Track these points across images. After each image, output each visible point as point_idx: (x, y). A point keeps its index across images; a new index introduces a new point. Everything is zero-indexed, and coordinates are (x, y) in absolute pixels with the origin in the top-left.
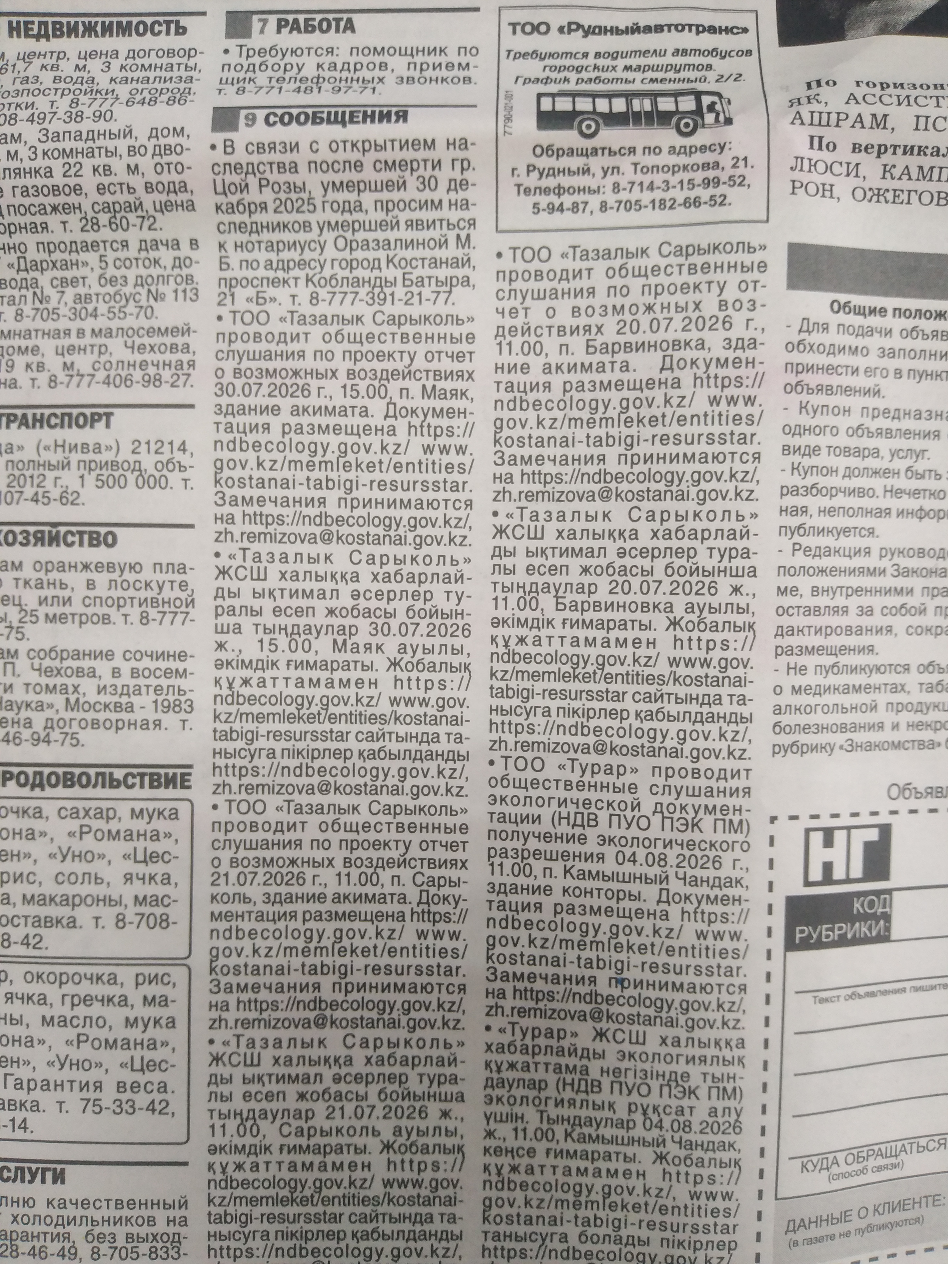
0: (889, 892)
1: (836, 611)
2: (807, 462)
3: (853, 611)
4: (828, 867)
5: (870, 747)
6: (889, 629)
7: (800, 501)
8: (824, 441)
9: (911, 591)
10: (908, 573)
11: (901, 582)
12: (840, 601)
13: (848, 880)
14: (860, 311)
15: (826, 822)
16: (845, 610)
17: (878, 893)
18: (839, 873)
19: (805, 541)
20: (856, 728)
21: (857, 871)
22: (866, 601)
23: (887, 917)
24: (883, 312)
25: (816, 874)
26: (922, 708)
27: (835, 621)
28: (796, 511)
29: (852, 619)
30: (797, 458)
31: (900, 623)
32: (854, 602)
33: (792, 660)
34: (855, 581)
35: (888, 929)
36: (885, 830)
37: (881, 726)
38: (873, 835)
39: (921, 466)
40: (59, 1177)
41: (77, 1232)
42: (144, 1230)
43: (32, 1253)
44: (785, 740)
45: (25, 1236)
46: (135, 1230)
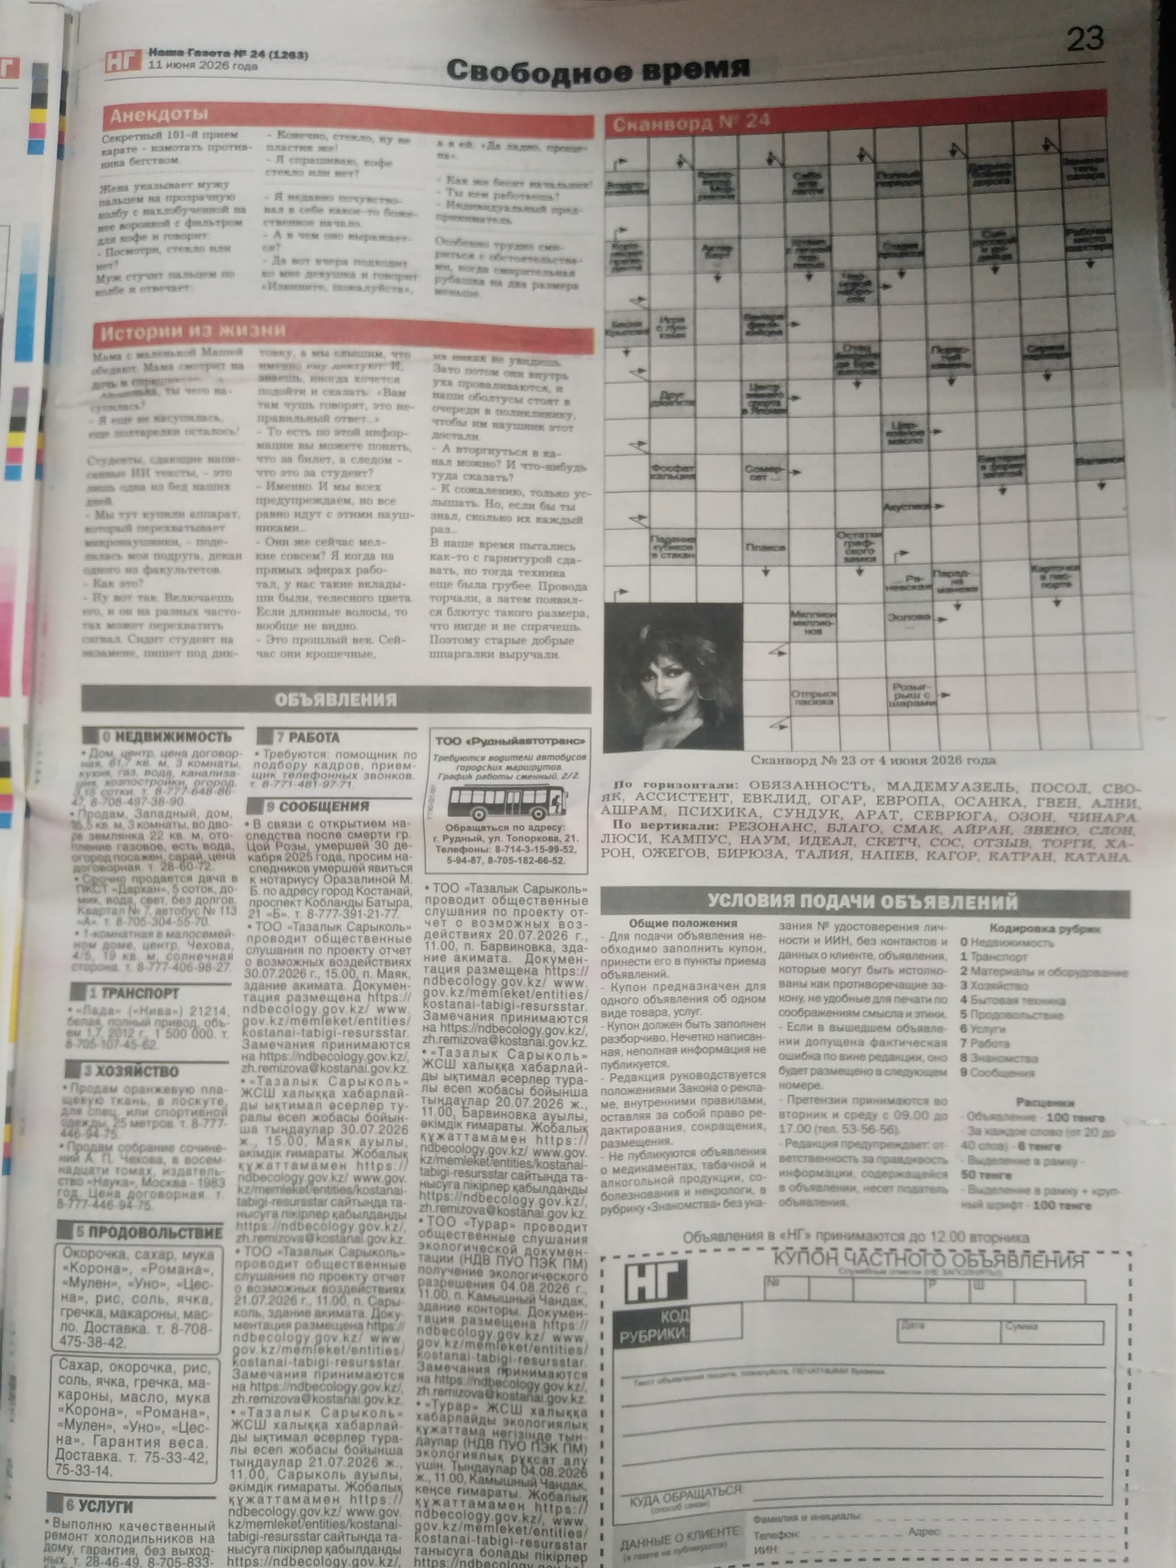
0: (688, 1307)
1: (642, 1117)
2: (618, 1021)
3: (654, 1116)
4: (642, 1291)
5: (669, 1207)
6: (680, 1128)
7: (614, 1047)
8: (628, 1007)
9: (693, 1102)
10: (691, 1089)
11: (686, 1096)
12: (644, 1110)
13: (657, 1300)
14: (650, 925)
15: (640, 1260)
16: (648, 1116)
17: (679, 1308)
18: (650, 1294)
19: (619, 1072)
20: (658, 1194)
21: (663, 1292)
22: (663, 1109)
23: (687, 1326)
24: (665, 924)
25: (634, 1295)
26: (704, 1180)
27: (641, 1123)
28: (611, 1053)
29: (654, 1122)
30: (611, 1019)
31: (687, 1123)
32: (654, 1111)
33: (613, 1151)
34: (654, 1097)
35: (688, 1333)
36: (683, 1265)
37: (677, 1193)
38: (674, 1268)
39: (696, 1019)
40: (128, 1508)
41: (139, 1547)
42: (185, 1546)
43: (109, 1563)
44: (610, 1204)
45: (105, 1551)
46: (178, 1546)
